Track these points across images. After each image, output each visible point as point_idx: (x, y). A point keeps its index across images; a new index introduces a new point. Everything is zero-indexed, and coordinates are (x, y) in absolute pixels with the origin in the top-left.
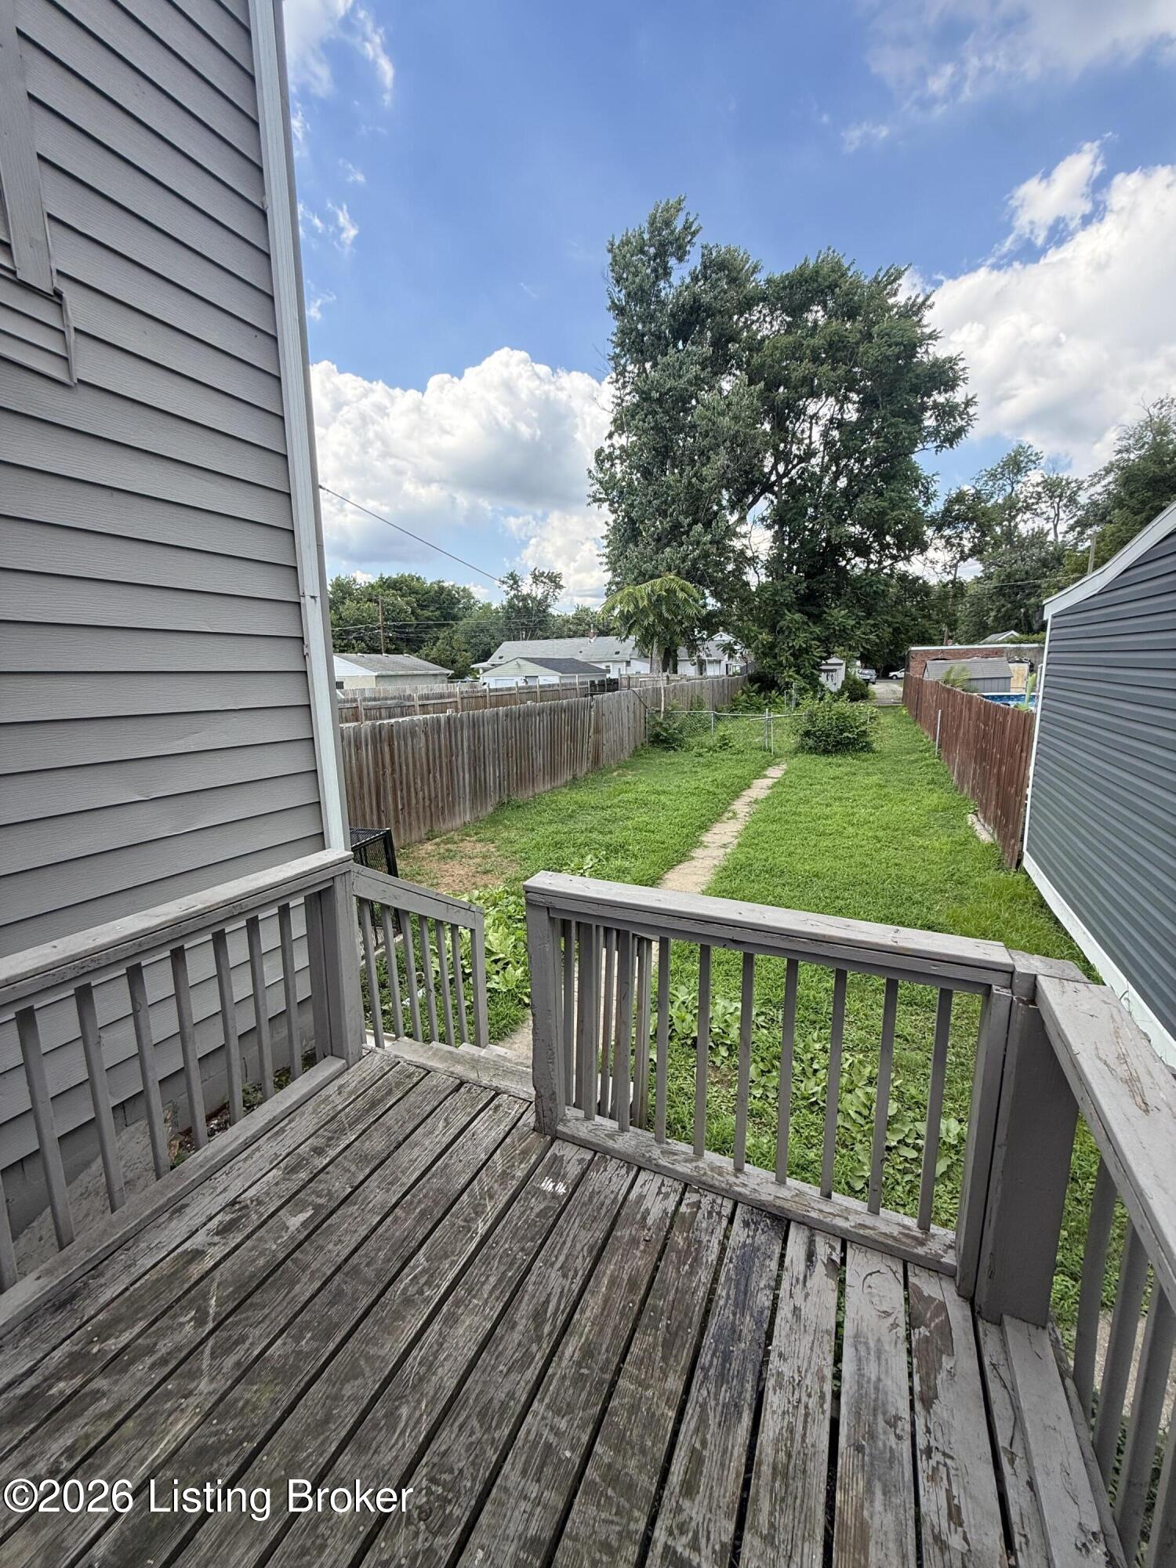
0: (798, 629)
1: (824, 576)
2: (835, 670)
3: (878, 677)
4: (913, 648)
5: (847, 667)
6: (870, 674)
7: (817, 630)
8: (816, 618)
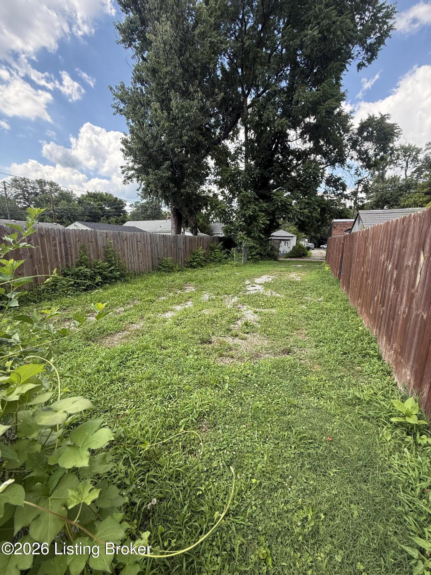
0: (250, 202)
1: (273, 168)
2: (289, 240)
3: (315, 247)
4: (335, 220)
5: (297, 240)
6: (311, 245)
7: (265, 205)
8: (267, 198)
